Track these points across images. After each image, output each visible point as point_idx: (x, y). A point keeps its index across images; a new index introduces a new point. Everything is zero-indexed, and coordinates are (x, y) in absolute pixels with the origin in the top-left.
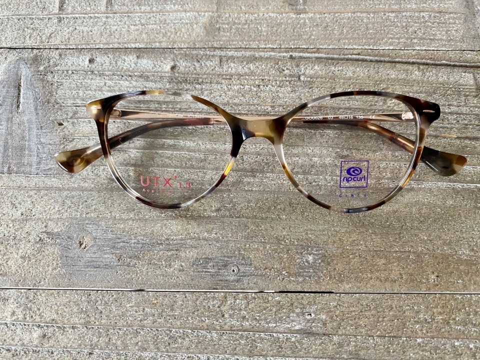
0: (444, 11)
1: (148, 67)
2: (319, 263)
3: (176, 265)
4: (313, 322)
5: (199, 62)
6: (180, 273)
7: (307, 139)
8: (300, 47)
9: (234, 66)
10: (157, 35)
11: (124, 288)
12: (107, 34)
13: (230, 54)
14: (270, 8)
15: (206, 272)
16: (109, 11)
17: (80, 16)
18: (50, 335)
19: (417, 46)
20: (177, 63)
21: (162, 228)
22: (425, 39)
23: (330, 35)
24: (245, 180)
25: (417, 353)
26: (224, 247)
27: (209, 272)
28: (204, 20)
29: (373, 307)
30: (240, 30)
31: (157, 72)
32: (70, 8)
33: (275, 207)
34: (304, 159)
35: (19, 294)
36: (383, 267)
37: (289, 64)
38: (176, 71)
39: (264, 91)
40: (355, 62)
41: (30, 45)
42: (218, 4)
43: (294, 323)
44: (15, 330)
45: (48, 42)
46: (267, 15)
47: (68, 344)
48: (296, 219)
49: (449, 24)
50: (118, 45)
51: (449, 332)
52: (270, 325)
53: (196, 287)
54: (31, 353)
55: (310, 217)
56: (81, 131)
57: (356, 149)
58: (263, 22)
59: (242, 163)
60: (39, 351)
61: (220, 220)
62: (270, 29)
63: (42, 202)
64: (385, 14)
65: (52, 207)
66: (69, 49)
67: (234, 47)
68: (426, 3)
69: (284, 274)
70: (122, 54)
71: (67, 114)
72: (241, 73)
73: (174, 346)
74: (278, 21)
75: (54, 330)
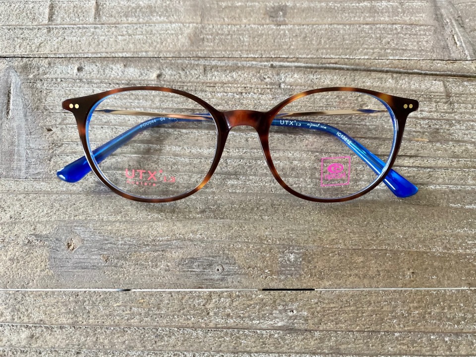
0: (415, 23)
1: (135, 75)
2: (301, 262)
3: (163, 265)
4: (296, 319)
5: (184, 70)
6: (166, 273)
7: (287, 143)
8: (281, 56)
9: (218, 74)
10: (143, 45)
11: (111, 288)
12: (95, 44)
13: (214, 63)
14: (252, 19)
15: (191, 271)
16: (97, 22)
17: (69, 26)
18: (38, 335)
19: (391, 56)
20: (163, 71)
21: (148, 229)
22: (397, 49)
23: (308, 45)
24: (229, 182)
25: (395, 347)
26: (209, 247)
27: (194, 271)
28: (189, 31)
29: (352, 303)
30: (223, 40)
31: (144, 80)
32: (59, 19)
33: (257, 208)
34: (284, 162)
35: (8, 296)
36: (361, 265)
37: (270, 72)
38: (161, 79)
39: (247, 99)
40: (332, 70)
41: (19, 54)
42: (202, 16)
43: (277, 320)
44: (3, 331)
45: (38, 51)
46: (249, 27)
47: (56, 343)
48: (278, 219)
49: (420, 35)
50: (106, 54)
51: (424, 326)
52: (253, 322)
53: (182, 286)
54: (19, 353)
55: (291, 217)
56: (69, 136)
57: (334, 153)
58: (245, 33)
59: (226, 166)
60: (27, 351)
61: (204, 221)
62: (251, 39)
63: (31, 206)
64: (360, 26)
65: (41, 211)
66: (58, 58)
67: (218, 56)
68: (398, 16)
69: (267, 273)
70: (110, 63)
71: (56, 120)
72: (224, 81)
73: (160, 344)
74: (259, 32)
75: (42, 331)
